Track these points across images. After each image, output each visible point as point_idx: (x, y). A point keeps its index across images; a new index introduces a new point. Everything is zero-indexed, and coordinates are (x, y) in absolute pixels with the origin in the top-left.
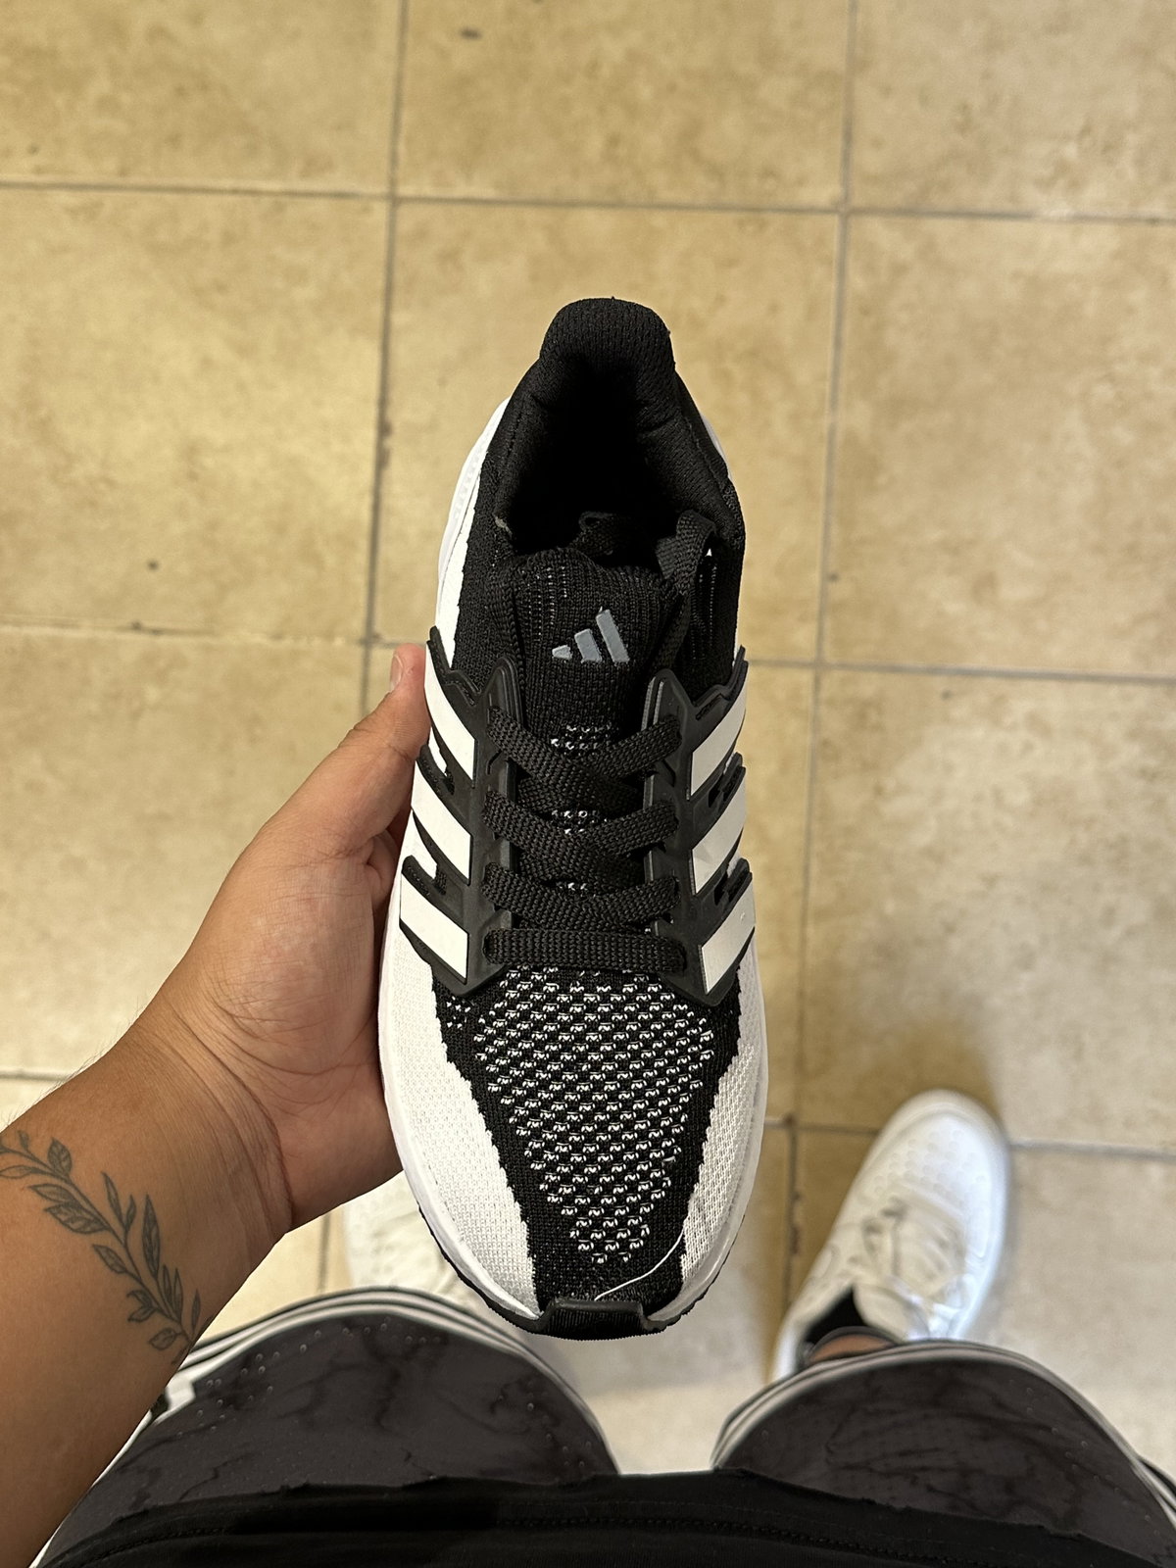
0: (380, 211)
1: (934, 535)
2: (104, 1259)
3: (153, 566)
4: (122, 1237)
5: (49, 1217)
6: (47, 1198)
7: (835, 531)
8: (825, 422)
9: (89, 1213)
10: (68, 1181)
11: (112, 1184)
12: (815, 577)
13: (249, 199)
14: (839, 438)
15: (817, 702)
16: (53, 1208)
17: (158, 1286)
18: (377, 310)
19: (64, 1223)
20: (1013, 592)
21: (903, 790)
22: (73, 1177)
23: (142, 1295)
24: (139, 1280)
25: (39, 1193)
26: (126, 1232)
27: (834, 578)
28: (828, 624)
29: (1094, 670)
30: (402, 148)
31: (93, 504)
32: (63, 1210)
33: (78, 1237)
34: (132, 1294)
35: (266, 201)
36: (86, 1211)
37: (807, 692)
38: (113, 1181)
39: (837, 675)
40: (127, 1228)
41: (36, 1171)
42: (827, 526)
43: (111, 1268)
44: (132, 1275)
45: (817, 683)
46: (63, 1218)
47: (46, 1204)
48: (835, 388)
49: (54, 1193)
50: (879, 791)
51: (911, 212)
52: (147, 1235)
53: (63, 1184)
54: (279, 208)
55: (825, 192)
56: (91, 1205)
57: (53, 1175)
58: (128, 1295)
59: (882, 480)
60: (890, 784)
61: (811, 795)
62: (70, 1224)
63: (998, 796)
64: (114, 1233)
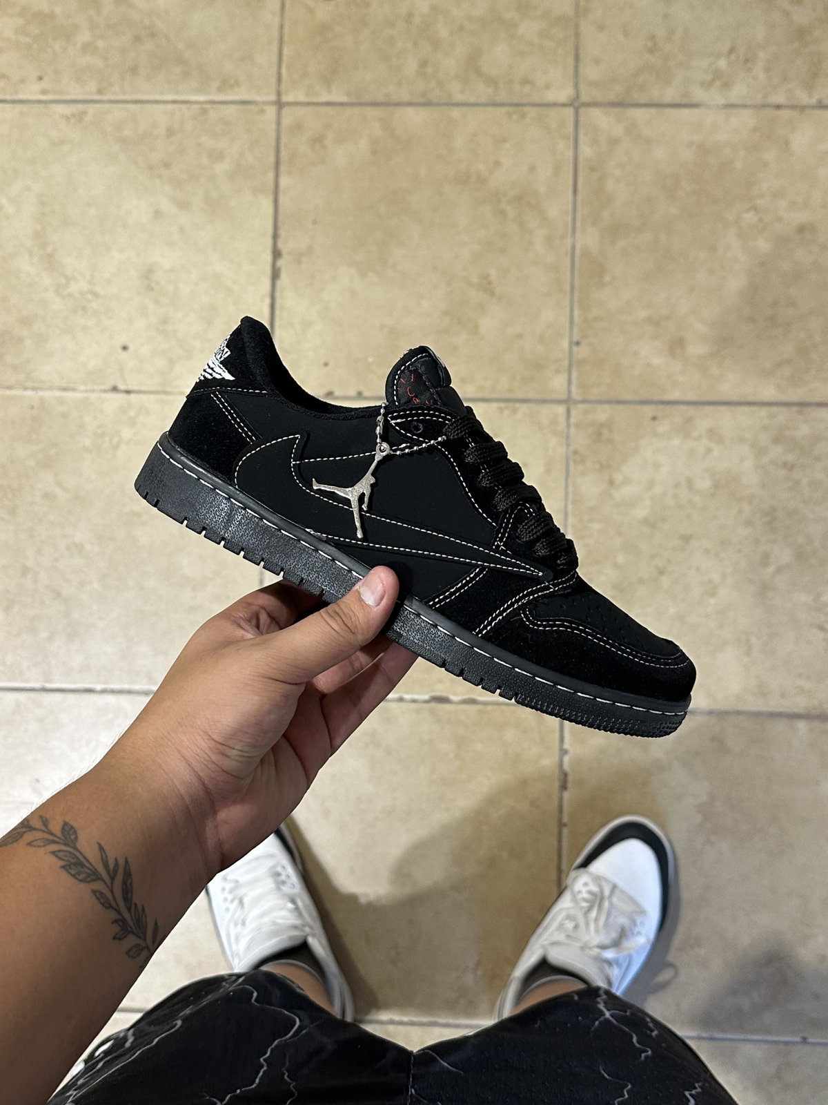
0: (271, 112)
1: (642, 314)
2: (98, 899)
3: (125, 348)
4: (110, 885)
5: (63, 872)
6: (63, 860)
7: (576, 313)
8: (569, 241)
9: (89, 869)
10: (75, 848)
11: (104, 851)
12: (565, 343)
13: (183, 106)
14: (578, 252)
15: (568, 426)
16: (66, 865)
17: (131, 916)
18: (271, 175)
19: (73, 876)
20: (696, 349)
21: (627, 481)
22: (79, 845)
23: (121, 922)
24: (119, 912)
25: (56, 856)
26: (112, 883)
27: (578, 344)
28: (574, 375)
29: (750, 399)
30: (284, 71)
31: (84, 309)
32: (72, 866)
33: (82, 885)
34: (116, 921)
35: (196, 106)
36: (87, 867)
37: (562, 419)
38: (105, 847)
39: (581, 406)
40: (112, 878)
41: (54, 842)
42: (572, 310)
43: (103, 904)
44: (116, 910)
45: (568, 412)
46: (73, 872)
47: (62, 863)
48: (574, 219)
49: (65, 856)
50: (611, 482)
51: (620, 104)
52: (124, 883)
53: (71, 850)
54: (205, 111)
55: (563, 94)
56: (90, 864)
57: (65, 844)
58: (113, 923)
59: (607, 278)
60: (618, 478)
61: (567, 486)
62: (77, 876)
63: (690, 482)
64: (105, 882)
